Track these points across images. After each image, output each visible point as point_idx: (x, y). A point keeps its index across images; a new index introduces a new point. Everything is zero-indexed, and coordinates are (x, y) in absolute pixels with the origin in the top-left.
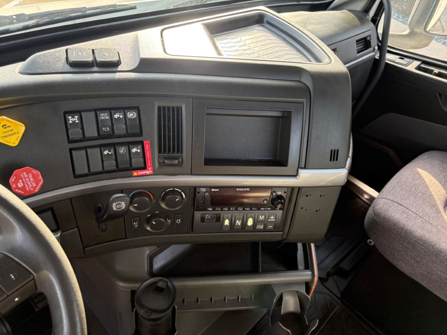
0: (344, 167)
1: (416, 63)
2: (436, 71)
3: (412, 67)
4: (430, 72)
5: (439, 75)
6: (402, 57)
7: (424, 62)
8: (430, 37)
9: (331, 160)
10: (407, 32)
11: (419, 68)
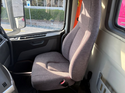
0: (11, 85)
1: (19, 38)
2: (25, 37)
3: (19, 39)
4: (24, 38)
5: (27, 38)
6: (15, 38)
7: (21, 37)
8: (19, 30)
9: (4, 87)
10: (13, 30)
11: (21, 39)
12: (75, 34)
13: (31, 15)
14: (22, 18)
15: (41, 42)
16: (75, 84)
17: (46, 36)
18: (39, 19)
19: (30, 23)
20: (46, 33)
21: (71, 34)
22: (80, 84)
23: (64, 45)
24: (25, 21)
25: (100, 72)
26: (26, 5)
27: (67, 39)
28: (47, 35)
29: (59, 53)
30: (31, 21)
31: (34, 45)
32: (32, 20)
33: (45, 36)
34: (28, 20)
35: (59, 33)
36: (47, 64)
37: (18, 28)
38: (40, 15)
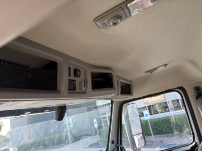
13: (152, 129)
14: (141, 135)
18: (165, 133)
19: (153, 142)
24: (144, 138)
26: (144, 116)
30: (153, 138)
32: (155, 136)
34: (150, 136)
37: (137, 147)
38: (166, 127)
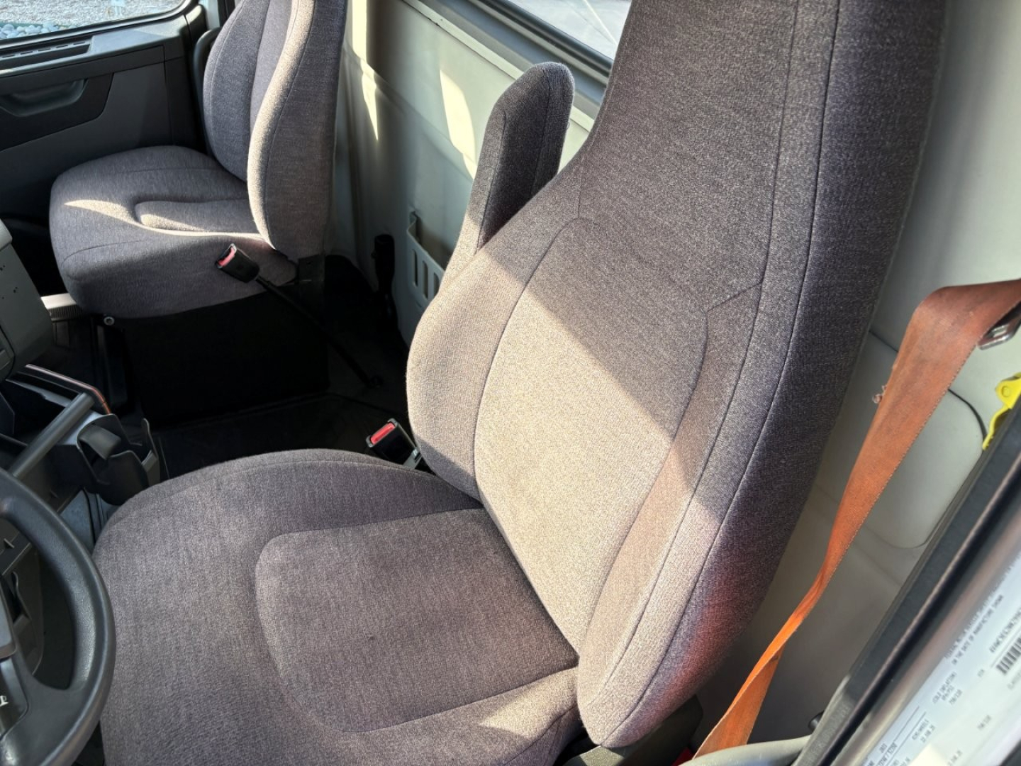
12: (257, 23)
15: (65, 95)
16: (297, 279)
17: (92, 52)
20: (88, 36)
21: (239, 22)
22: (322, 279)
23: (215, 99)
25: (411, 210)
27: (224, 60)
28: (98, 46)
29: (195, 154)
31: (26, 114)
33: (85, 49)
35: (171, 30)
36: (134, 205)
